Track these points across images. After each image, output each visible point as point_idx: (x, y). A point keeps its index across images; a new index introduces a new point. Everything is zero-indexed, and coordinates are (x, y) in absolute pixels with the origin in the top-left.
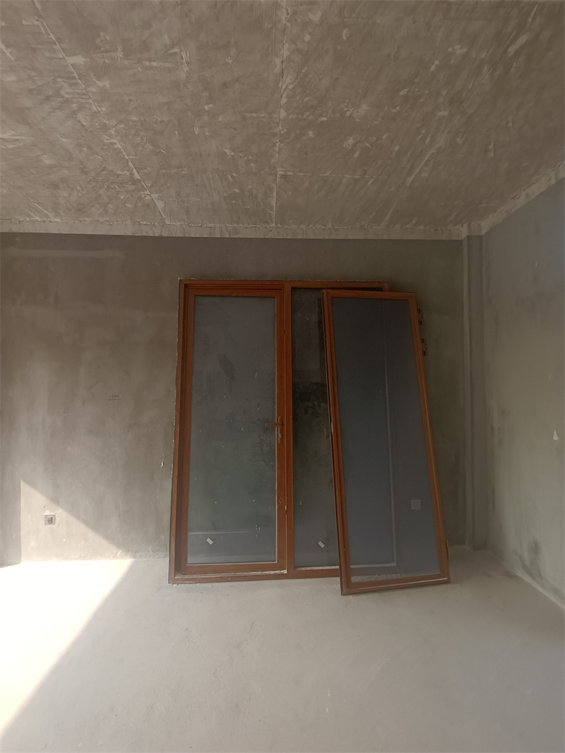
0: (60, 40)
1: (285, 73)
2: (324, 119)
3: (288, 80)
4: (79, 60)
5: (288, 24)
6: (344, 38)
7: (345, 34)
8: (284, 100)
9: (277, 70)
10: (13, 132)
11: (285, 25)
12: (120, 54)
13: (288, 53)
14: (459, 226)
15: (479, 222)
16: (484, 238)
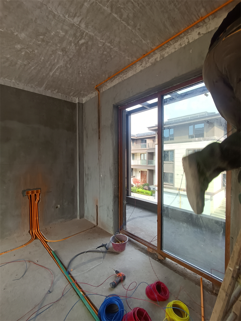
14: (75, 98)
15: (82, 98)
16: (84, 105)
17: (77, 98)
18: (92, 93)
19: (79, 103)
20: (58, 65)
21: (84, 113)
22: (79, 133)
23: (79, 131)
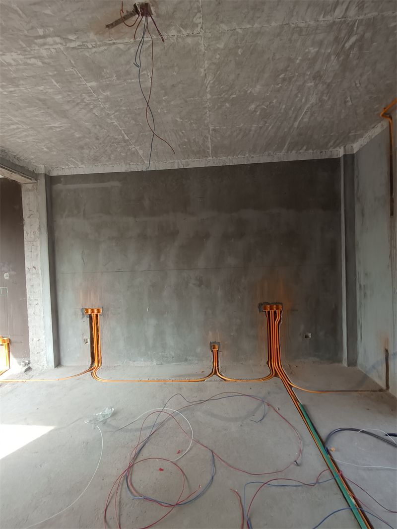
0: (83, 76)
1: (207, 75)
2: (235, 96)
3: (210, 79)
4: (94, 84)
5: (206, 51)
6: (240, 53)
7: (240, 52)
8: (209, 89)
9: (203, 74)
10: (60, 123)
11: (204, 52)
12: (114, 78)
13: (208, 65)
14: (337, 148)
15: (352, 145)
16: (355, 155)
17: (342, 148)
18: (373, 127)
19: (345, 156)
20: (308, 105)
21: (356, 172)
22: (345, 211)
23: (345, 206)
